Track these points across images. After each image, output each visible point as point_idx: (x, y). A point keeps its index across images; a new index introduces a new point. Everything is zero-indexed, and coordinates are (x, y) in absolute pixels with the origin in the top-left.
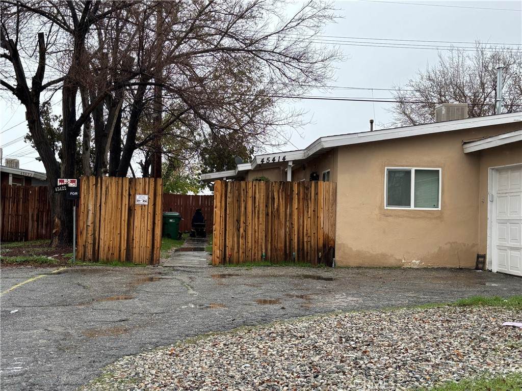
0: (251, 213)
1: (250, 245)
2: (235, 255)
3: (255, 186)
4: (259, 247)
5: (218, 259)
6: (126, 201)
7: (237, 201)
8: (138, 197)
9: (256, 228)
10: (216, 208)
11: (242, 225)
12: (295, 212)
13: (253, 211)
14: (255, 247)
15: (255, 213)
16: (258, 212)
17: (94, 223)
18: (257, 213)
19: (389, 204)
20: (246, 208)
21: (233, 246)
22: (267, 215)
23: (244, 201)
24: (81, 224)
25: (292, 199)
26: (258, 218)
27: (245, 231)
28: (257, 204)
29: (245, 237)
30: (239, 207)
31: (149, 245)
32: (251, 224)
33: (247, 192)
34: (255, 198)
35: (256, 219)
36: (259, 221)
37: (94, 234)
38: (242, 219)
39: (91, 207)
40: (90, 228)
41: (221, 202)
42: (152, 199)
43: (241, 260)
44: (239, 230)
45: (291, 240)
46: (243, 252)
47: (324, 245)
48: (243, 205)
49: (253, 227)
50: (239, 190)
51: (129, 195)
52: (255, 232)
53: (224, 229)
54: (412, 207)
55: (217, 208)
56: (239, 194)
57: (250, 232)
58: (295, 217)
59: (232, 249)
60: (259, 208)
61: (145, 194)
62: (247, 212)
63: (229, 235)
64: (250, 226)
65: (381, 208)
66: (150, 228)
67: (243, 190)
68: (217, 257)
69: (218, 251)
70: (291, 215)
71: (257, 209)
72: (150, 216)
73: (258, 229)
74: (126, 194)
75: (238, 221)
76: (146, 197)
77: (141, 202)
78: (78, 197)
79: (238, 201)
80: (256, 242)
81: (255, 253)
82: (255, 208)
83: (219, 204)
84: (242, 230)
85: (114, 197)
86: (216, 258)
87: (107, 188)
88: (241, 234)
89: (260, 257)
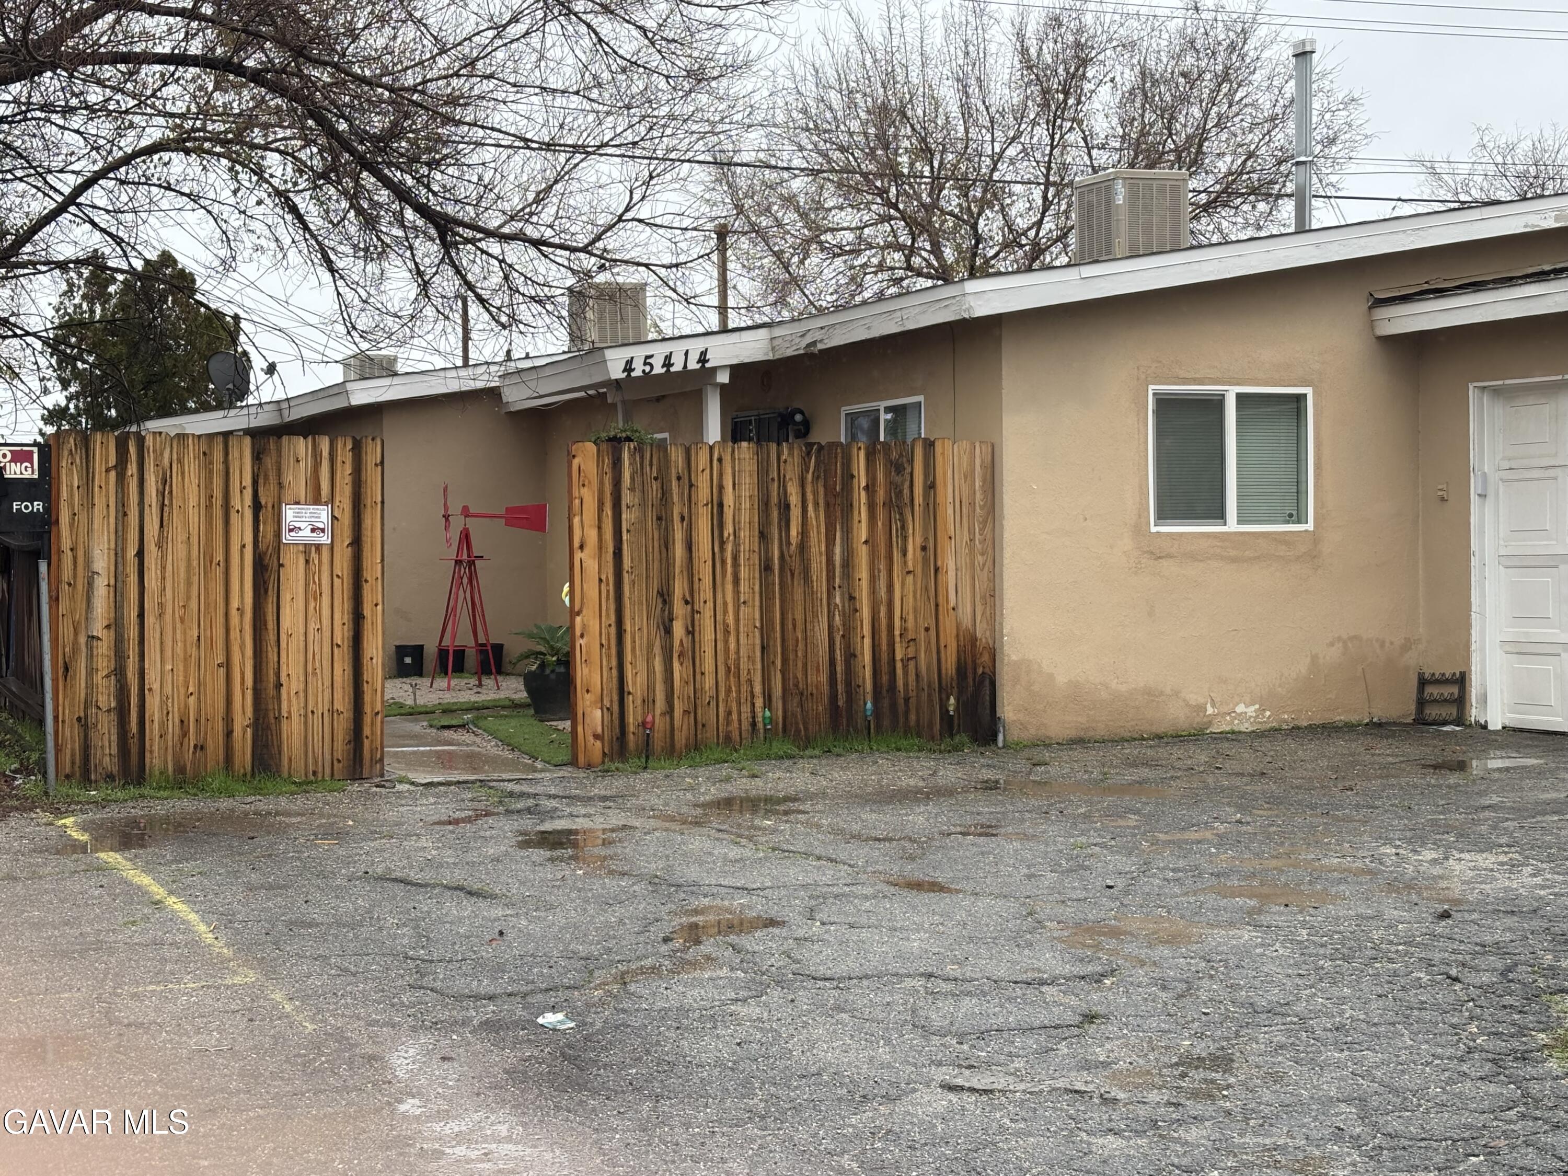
0: (710, 563)
1: (709, 682)
2: (660, 724)
3: (720, 460)
4: (744, 688)
5: (598, 744)
6: (242, 530)
7: (659, 518)
8: (290, 514)
9: (731, 619)
10: (581, 547)
11: (679, 609)
12: (862, 554)
13: (717, 559)
14: (728, 691)
15: (723, 562)
16: (735, 558)
17: (116, 625)
18: (729, 561)
19: (1163, 515)
20: (689, 546)
21: (651, 688)
22: (767, 568)
23: (683, 519)
24: (66, 630)
25: (849, 507)
26: (736, 581)
27: (690, 632)
28: (729, 529)
29: (692, 655)
30: (667, 544)
31: (343, 702)
32: (710, 604)
33: (691, 486)
34: (721, 505)
35: (729, 587)
36: (737, 593)
37: (119, 672)
38: (679, 588)
39: (101, 562)
40: (104, 648)
41: (599, 528)
42: (346, 519)
43: (681, 739)
44: (668, 631)
45: (851, 656)
46: (686, 712)
47: (961, 669)
48: (679, 536)
49: (719, 617)
50: (662, 477)
51: (257, 507)
52: (727, 632)
53: (613, 630)
54: (1232, 525)
55: (586, 551)
56: (665, 494)
57: (707, 635)
58: (863, 573)
59: (648, 702)
60: (737, 545)
61: (316, 500)
62: (696, 561)
63: (633, 649)
64: (708, 612)
65: (1139, 529)
66: (342, 634)
67: (679, 478)
68: (596, 737)
69: (599, 712)
70: (848, 564)
71: (729, 548)
72: (343, 588)
73: (737, 620)
74: (242, 502)
75: (665, 596)
76: (323, 515)
77: (306, 534)
78: (48, 521)
79: (663, 519)
80: (733, 671)
81: (729, 713)
82: (722, 543)
83: (592, 535)
84: (678, 629)
85: (194, 517)
86: (591, 738)
87: (165, 481)
88: (677, 643)
89: (746, 726)
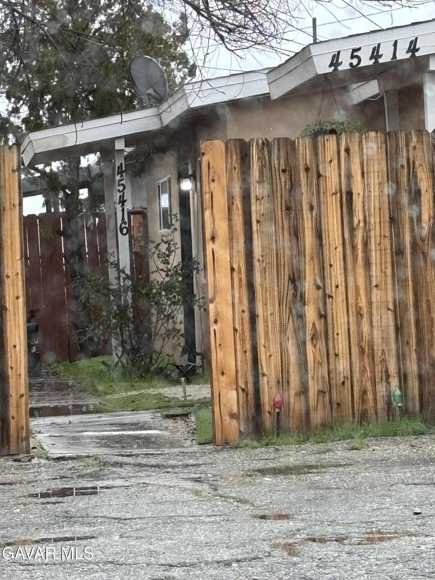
0: (340, 249)
1: (342, 365)
2: (295, 403)
3: (347, 151)
4: (378, 368)
5: (234, 423)
7: (288, 209)
9: (363, 303)
10: (213, 239)
11: (310, 293)
14: (363, 370)
15: (354, 248)
16: (366, 244)
18: (360, 246)
20: (319, 235)
21: (284, 369)
22: (399, 252)
23: (311, 208)
26: (367, 264)
27: (323, 316)
28: (358, 216)
29: (325, 338)
30: (296, 232)
32: (342, 289)
33: (319, 176)
34: (350, 194)
35: (361, 271)
36: (369, 277)
38: (310, 275)
41: (230, 220)
43: (317, 417)
44: (300, 315)
46: (321, 392)
48: (308, 224)
49: (351, 300)
50: (290, 170)
52: (359, 315)
53: (246, 316)
55: (217, 242)
56: (293, 186)
57: (340, 318)
59: (283, 382)
60: (367, 231)
62: (326, 249)
63: (266, 333)
64: (340, 297)
67: (307, 170)
68: (233, 416)
69: (234, 393)
71: (359, 235)
73: (370, 303)
75: (296, 282)
79: (292, 209)
80: (366, 352)
81: (364, 392)
82: (352, 230)
83: (222, 227)
84: (310, 313)
86: (227, 418)
88: (309, 327)
89: (381, 405)
